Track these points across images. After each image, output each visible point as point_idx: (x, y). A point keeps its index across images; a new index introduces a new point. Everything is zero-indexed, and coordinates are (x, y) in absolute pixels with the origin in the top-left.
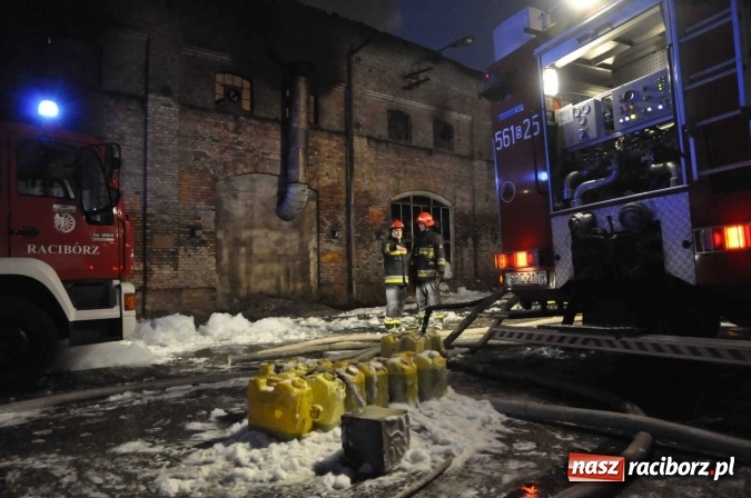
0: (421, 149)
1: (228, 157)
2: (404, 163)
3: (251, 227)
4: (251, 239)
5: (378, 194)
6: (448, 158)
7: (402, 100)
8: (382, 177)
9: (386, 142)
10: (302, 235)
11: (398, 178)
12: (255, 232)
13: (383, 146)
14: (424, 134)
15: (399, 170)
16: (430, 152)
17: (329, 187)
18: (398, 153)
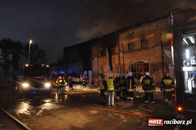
0: (137, 50)
1: (103, 63)
2: (133, 55)
3: (107, 73)
4: (107, 75)
5: (126, 64)
6: (146, 49)
7: (131, 41)
8: (127, 60)
9: (128, 52)
10: (114, 73)
11: (131, 59)
12: (107, 74)
13: (128, 53)
14: (138, 46)
15: (131, 57)
16: (140, 50)
17: (117, 64)
18: (131, 53)
